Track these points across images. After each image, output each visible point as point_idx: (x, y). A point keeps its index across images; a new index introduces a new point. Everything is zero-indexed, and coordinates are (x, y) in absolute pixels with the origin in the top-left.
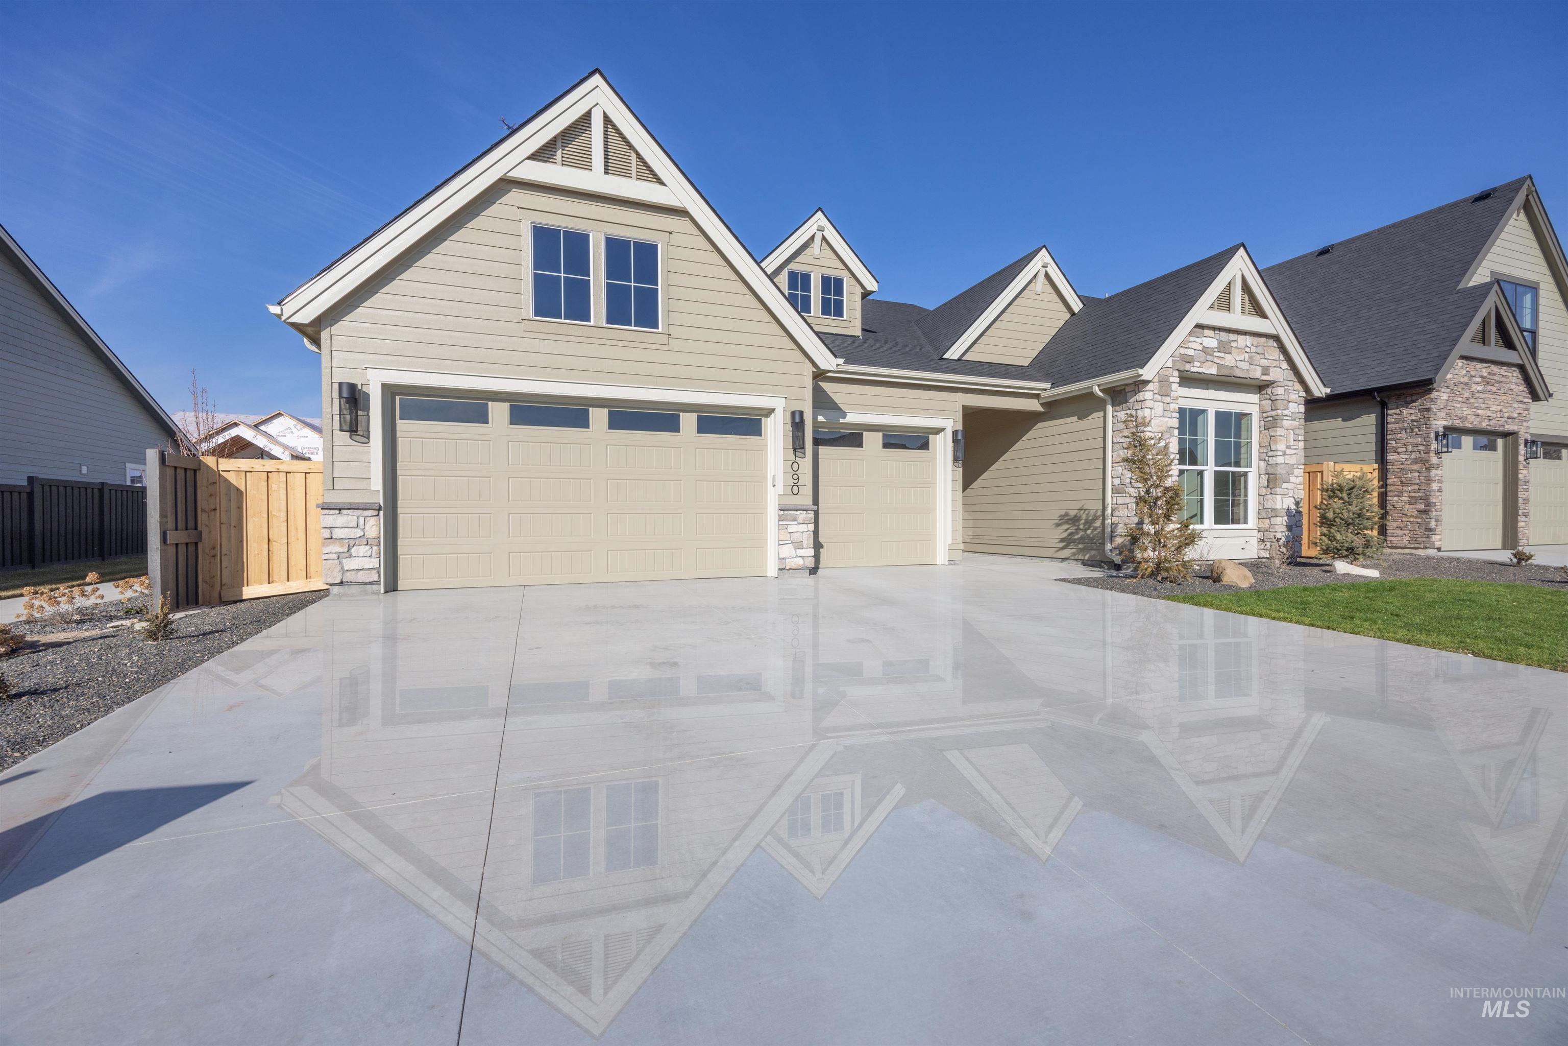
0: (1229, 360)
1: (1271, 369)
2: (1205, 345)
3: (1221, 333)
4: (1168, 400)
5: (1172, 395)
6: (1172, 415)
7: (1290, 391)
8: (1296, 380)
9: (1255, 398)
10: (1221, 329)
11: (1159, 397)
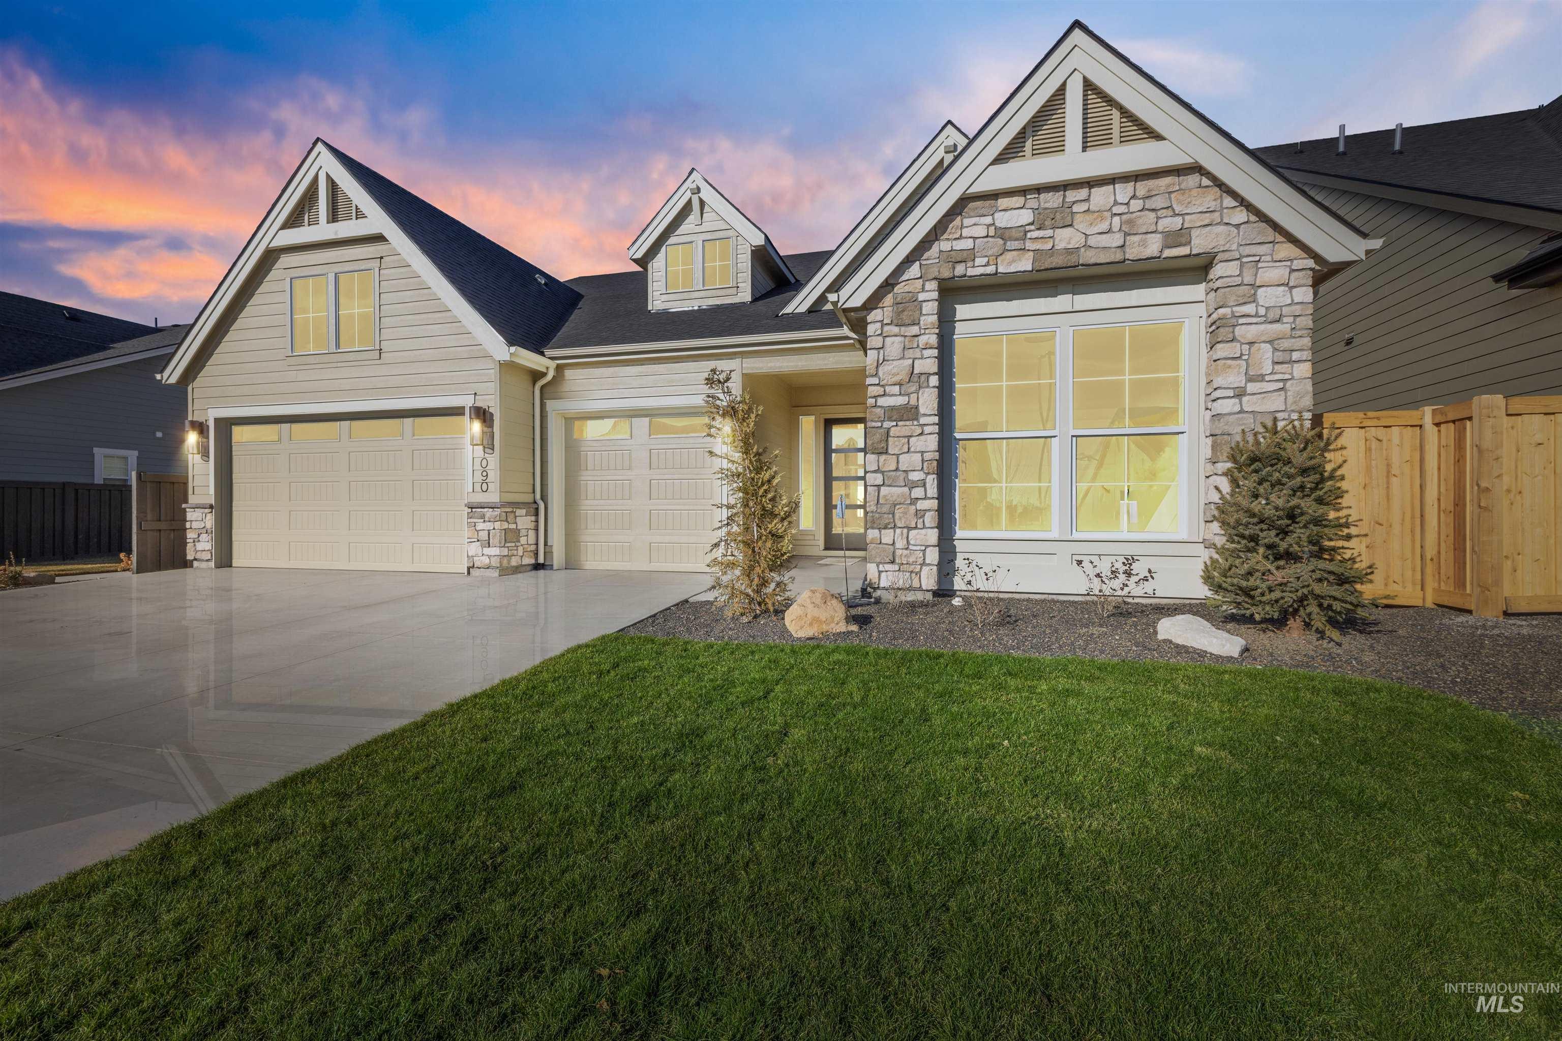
0: (1065, 238)
1: (1194, 233)
2: (1003, 225)
3: (1042, 196)
4: (915, 330)
5: (922, 322)
6: (922, 355)
7: (1260, 265)
8: (1283, 239)
9: (1198, 291)
10: (1039, 189)
11: (896, 330)
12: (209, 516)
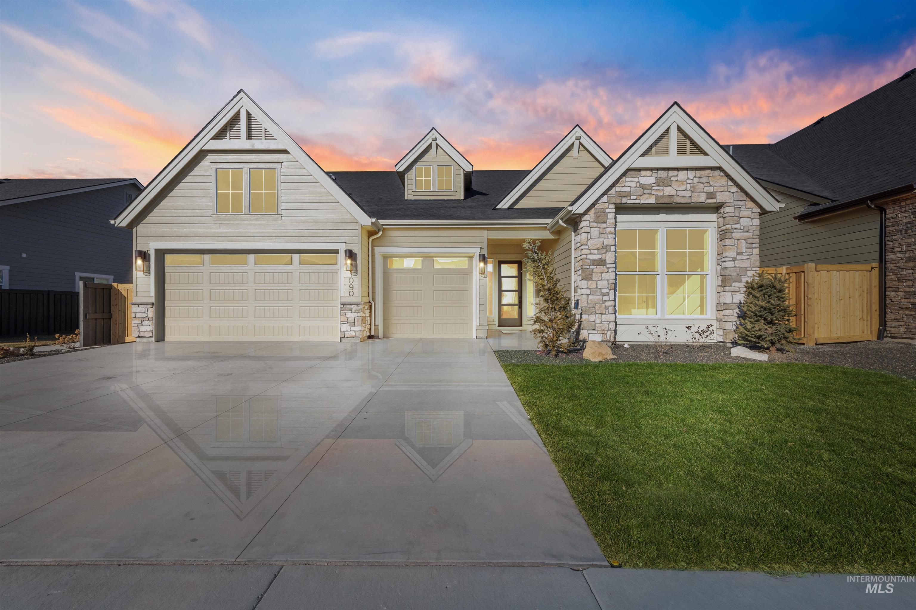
0: (668, 191)
1: (718, 194)
2: (643, 183)
3: (659, 172)
4: (604, 225)
5: (608, 222)
6: (608, 237)
7: (741, 209)
8: (749, 200)
9: (713, 217)
10: (658, 169)
11: (596, 225)
12: (150, 310)
